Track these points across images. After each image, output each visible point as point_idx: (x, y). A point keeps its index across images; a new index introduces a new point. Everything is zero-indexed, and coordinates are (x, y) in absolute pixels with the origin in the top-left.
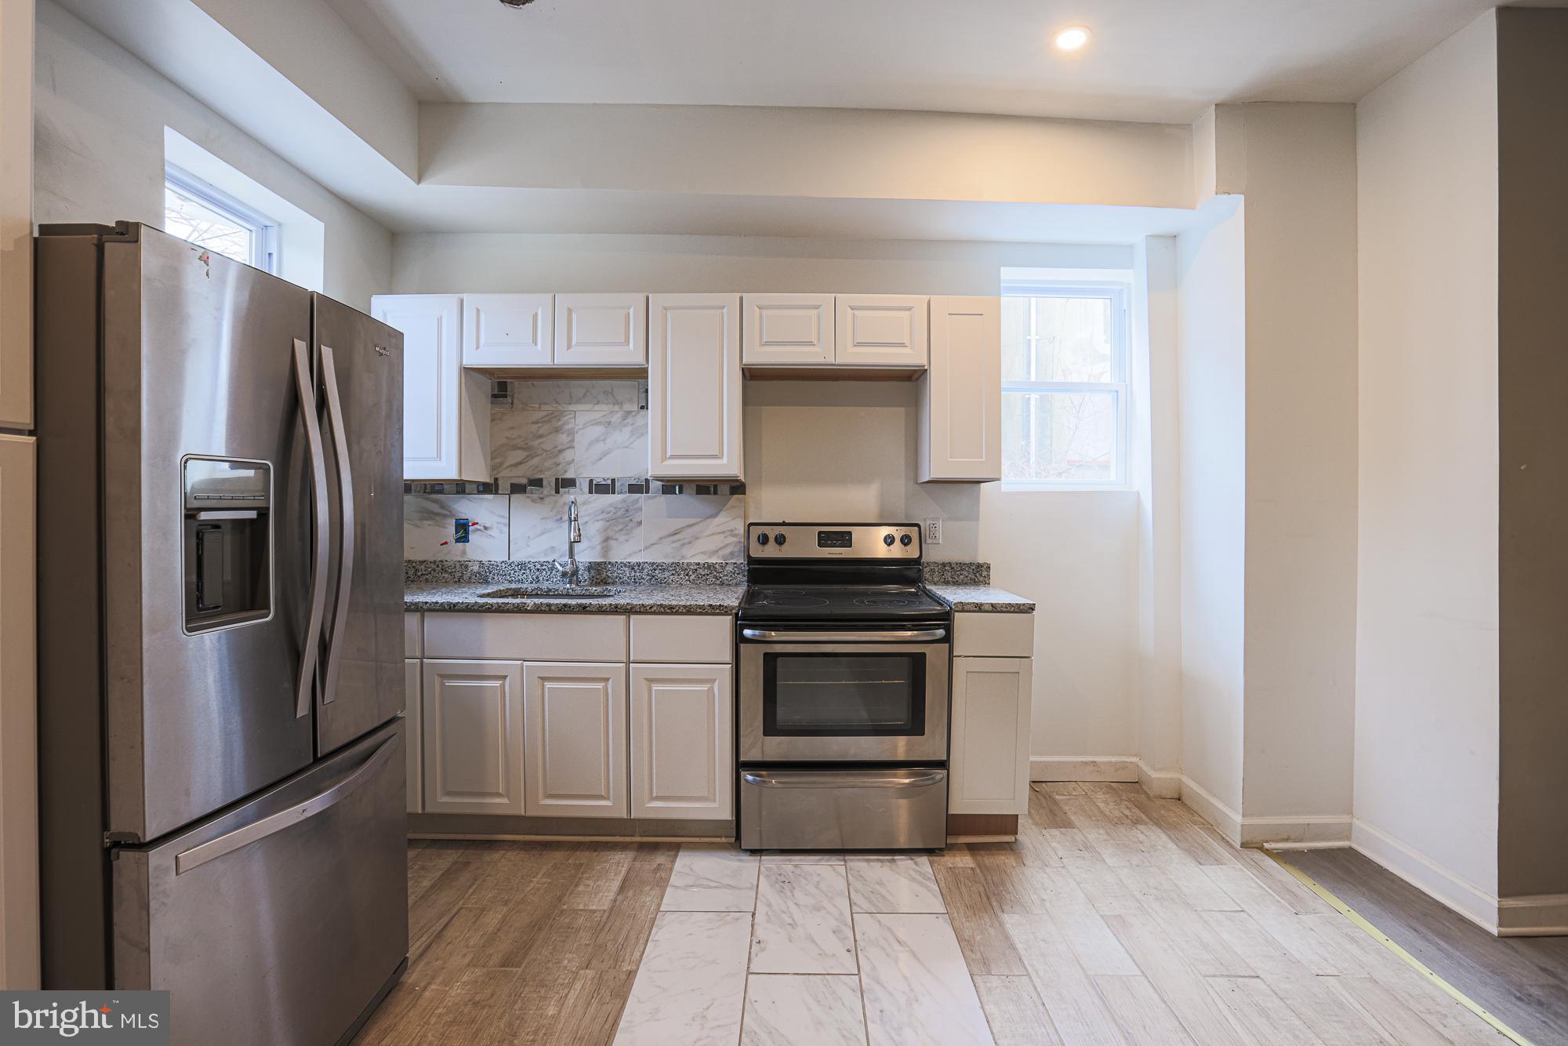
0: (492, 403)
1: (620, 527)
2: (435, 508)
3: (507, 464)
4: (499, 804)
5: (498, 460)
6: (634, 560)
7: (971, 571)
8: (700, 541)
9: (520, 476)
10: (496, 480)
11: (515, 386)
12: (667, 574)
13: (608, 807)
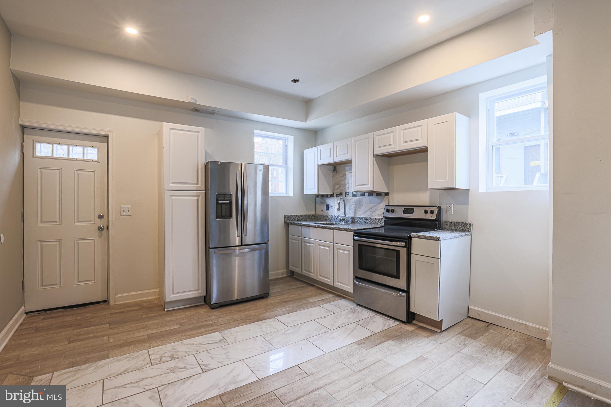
0: (333, 172)
1: (358, 206)
2: (323, 201)
3: (336, 189)
4: (312, 275)
5: (334, 188)
6: (361, 217)
7: (463, 226)
8: (377, 211)
9: (338, 192)
10: (334, 193)
11: (337, 167)
12: (368, 221)
13: (329, 281)
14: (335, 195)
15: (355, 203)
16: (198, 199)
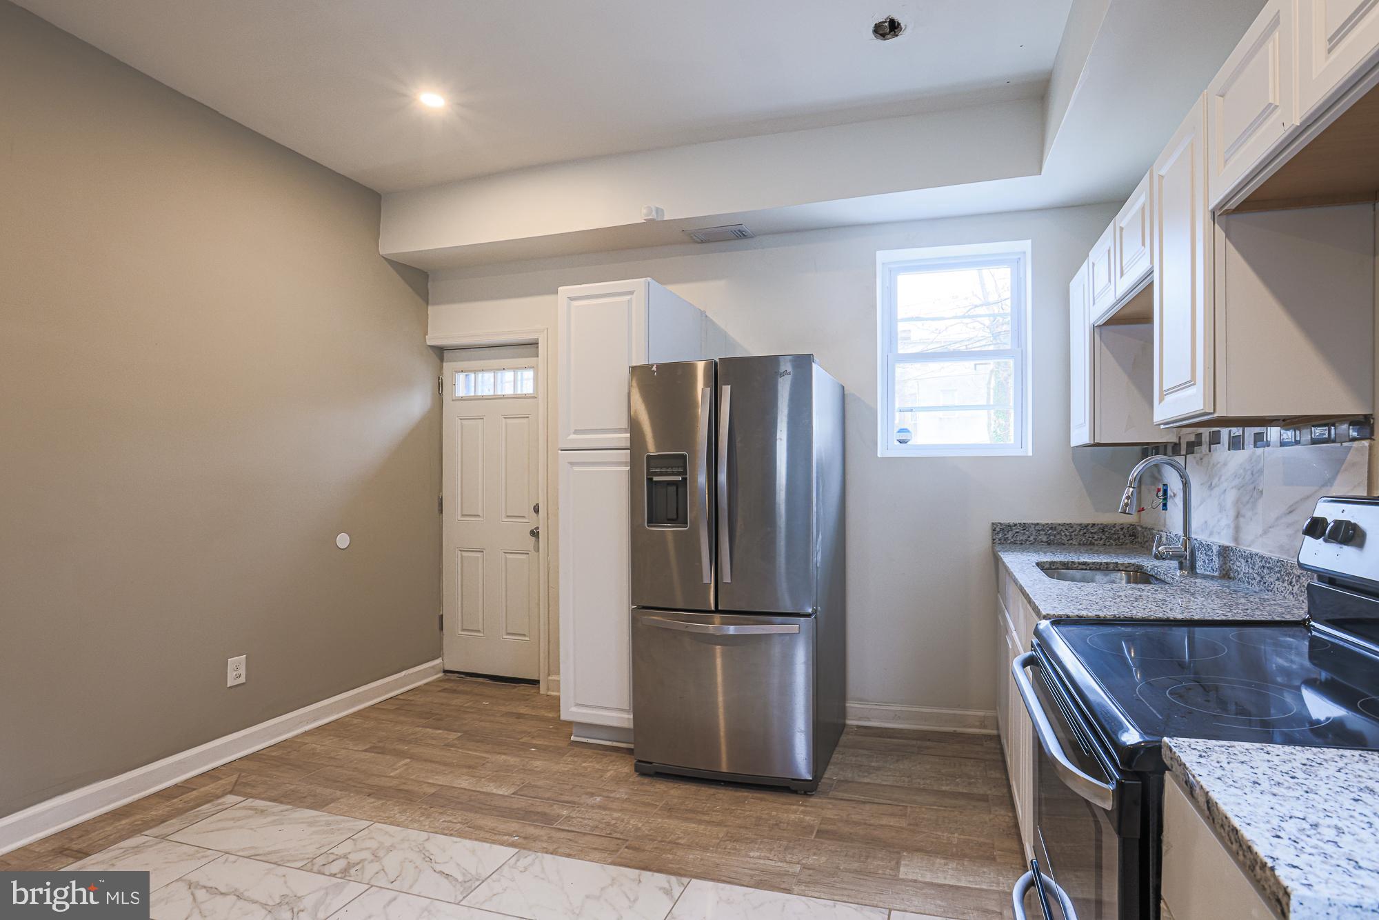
1: (1247, 498)
2: (1156, 472)
6: (1253, 549)
10: (1180, 438)
14: (1184, 446)
15: (1237, 482)
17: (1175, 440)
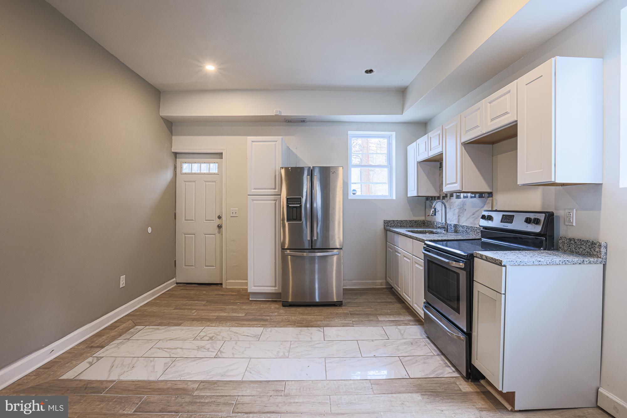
1: (461, 211)
2: (431, 204)
4: (399, 290)
5: (440, 189)
6: (463, 224)
12: (470, 230)
13: (410, 301)
14: (441, 197)
15: (458, 207)
16: (275, 203)
17: (439, 195)
